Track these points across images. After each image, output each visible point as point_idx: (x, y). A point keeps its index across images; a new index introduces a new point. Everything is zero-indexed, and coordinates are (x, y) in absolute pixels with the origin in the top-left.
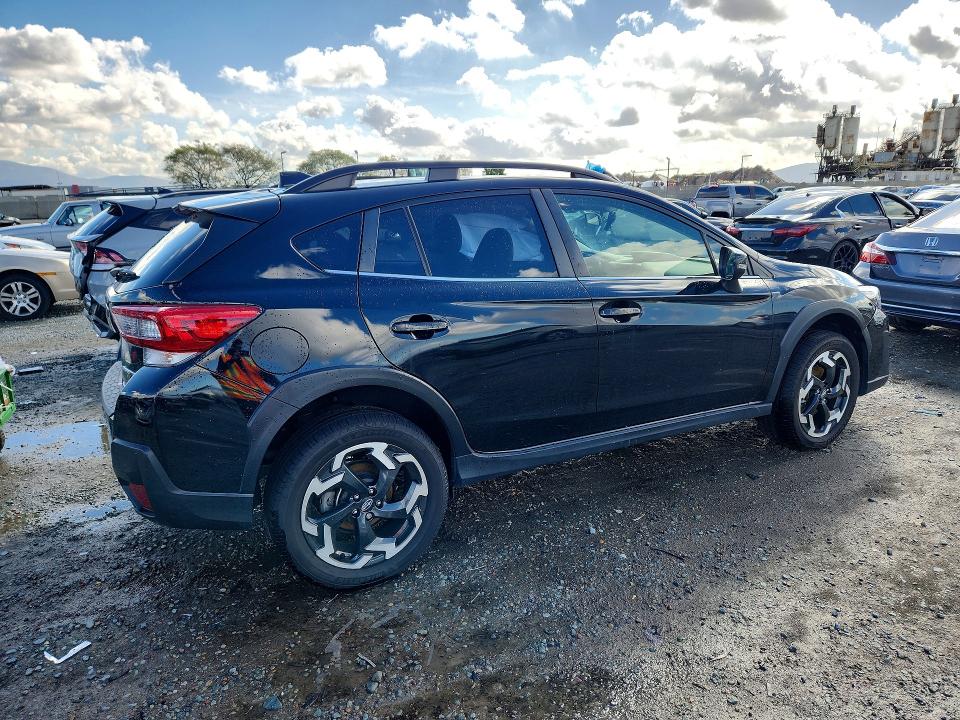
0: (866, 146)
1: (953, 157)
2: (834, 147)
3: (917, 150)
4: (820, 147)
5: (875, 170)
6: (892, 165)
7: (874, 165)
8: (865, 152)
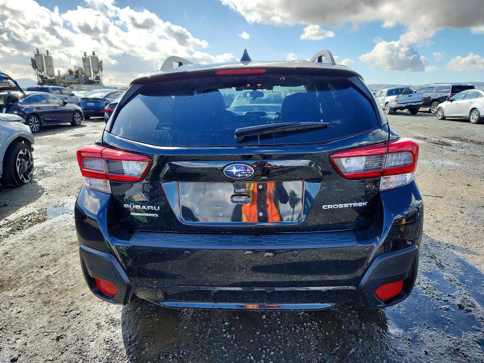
0: (59, 71)
1: (99, 79)
2: (43, 71)
3: (83, 76)
4: (35, 70)
5: (67, 83)
6: (74, 81)
7: (66, 81)
8: (59, 74)
